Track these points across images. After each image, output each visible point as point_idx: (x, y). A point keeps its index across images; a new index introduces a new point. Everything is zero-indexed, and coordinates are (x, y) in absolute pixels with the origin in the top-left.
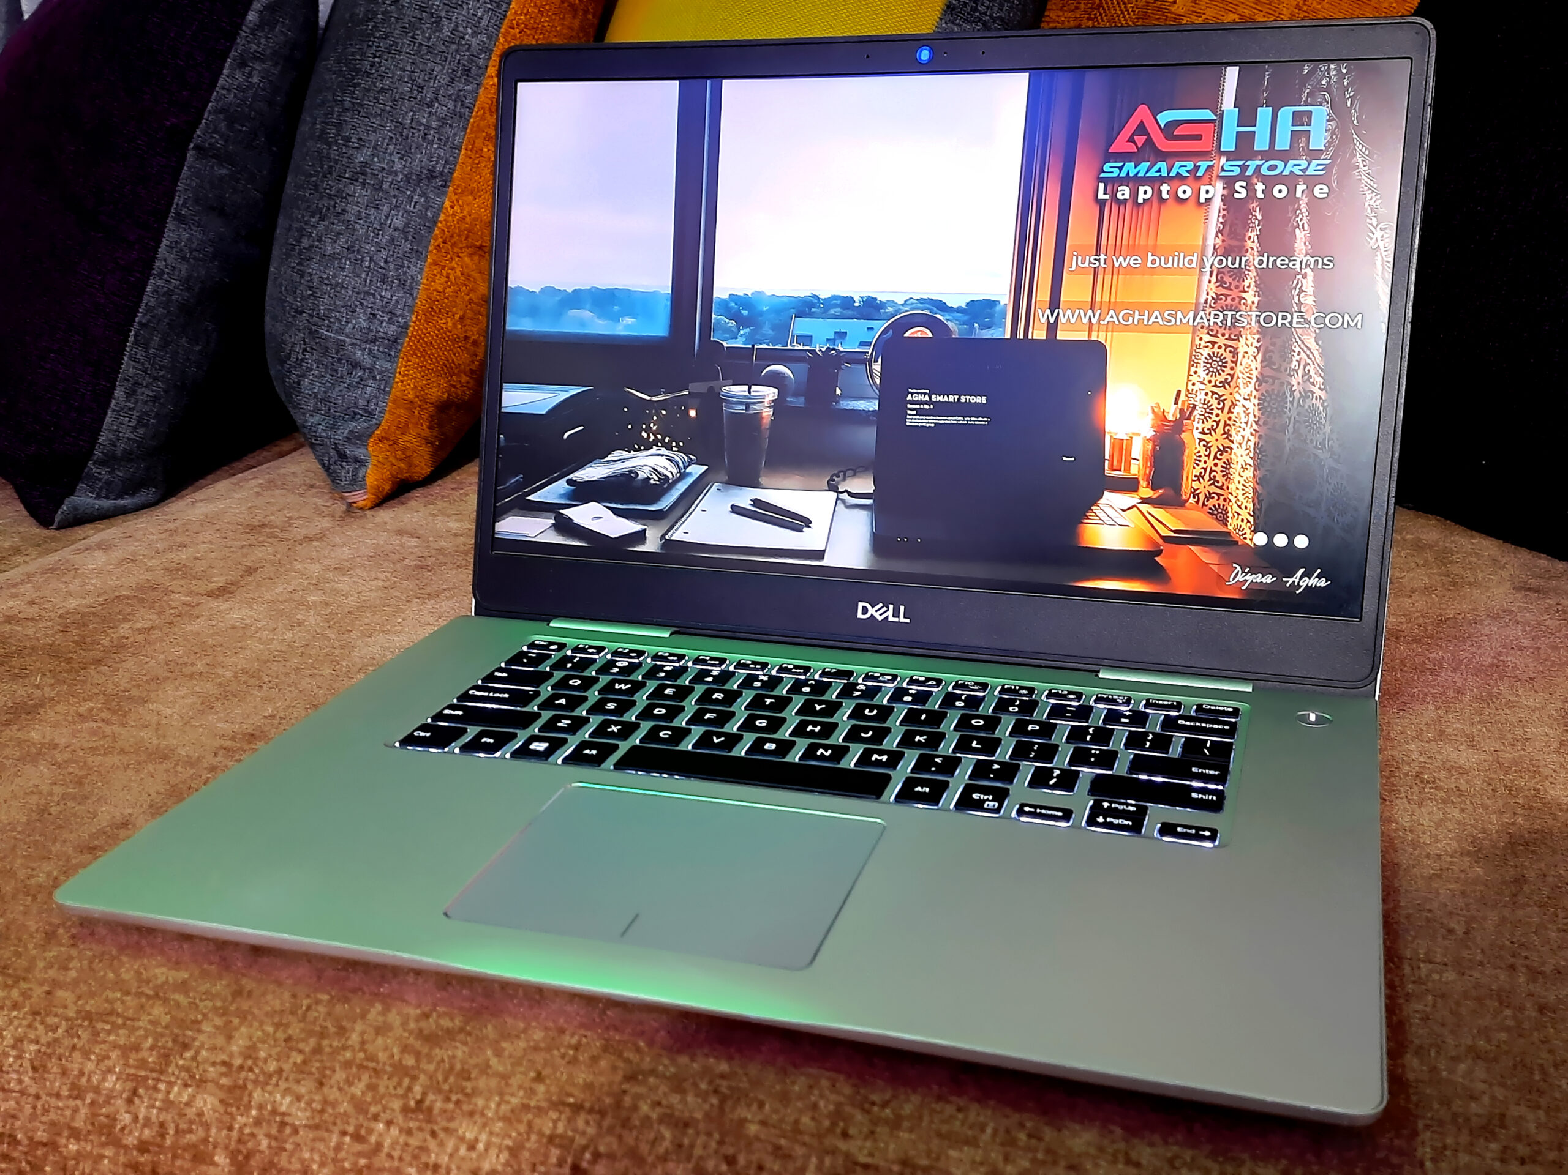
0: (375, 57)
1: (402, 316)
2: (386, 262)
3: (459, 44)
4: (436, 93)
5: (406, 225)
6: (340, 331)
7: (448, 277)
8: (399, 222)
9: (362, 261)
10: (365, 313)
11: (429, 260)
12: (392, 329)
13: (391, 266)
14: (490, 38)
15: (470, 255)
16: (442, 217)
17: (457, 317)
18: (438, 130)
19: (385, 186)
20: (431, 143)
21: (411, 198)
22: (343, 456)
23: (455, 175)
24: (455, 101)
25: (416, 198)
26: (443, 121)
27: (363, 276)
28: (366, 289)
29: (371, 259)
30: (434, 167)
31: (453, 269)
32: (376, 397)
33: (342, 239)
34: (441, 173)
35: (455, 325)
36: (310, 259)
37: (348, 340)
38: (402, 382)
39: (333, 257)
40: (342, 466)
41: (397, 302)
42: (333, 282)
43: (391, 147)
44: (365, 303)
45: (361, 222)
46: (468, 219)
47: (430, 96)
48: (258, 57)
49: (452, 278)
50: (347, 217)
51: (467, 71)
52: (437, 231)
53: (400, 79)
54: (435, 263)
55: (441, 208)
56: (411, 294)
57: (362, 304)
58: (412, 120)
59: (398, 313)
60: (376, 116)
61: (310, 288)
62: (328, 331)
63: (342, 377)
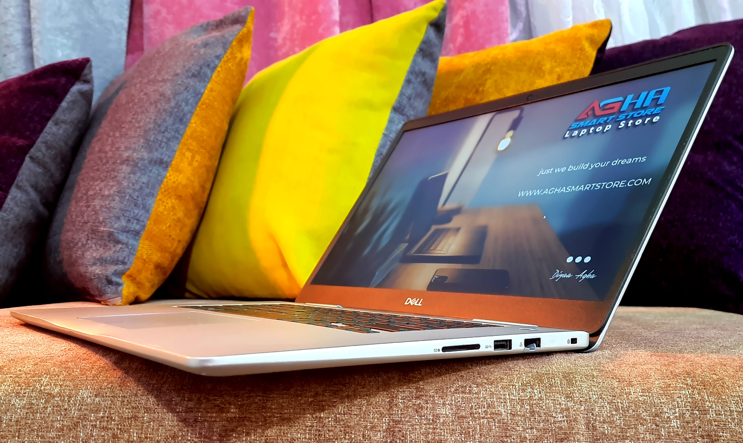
0: (134, 115)
1: (143, 221)
2: (137, 197)
3: (179, 109)
4: (167, 128)
5: (149, 181)
6: (112, 227)
7: (165, 206)
8: (144, 179)
9: (125, 196)
10: (125, 220)
11: (158, 198)
12: (138, 227)
13: (140, 199)
14: (193, 107)
15: (175, 200)
16: (165, 180)
17: (168, 225)
18: (166, 143)
19: (139, 165)
20: (163, 148)
21: (151, 171)
22: (110, 282)
23: (173, 163)
24: (175, 131)
25: (154, 171)
26: (169, 139)
27: (125, 203)
28: (126, 209)
29: (130, 196)
30: (163, 158)
31: (167, 203)
32: (128, 256)
33: (115, 189)
34: (166, 162)
35: (166, 229)
36: (94, 199)
37: (115, 231)
38: (141, 250)
39: (109, 196)
40: (109, 287)
41: (141, 215)
42: (108, 206)
43: (142, 150)
44: (125, 215)
45: (126, 180)
46: (176, 182)
47: (163, 129)
48: (64, 122)
49: (167, 207)
50: (117, 179)
51: (181, 120)
52: (162, 186)
53: (149, 122)
54: (160, 200)
55: (165, 177)
56: (148, 212)
57: (123, 215)
58: (154, 138)
59: (141, 219)
60: (135, 137)
61: (94, 211)
62: (104, 228)
63: (110, 248)
